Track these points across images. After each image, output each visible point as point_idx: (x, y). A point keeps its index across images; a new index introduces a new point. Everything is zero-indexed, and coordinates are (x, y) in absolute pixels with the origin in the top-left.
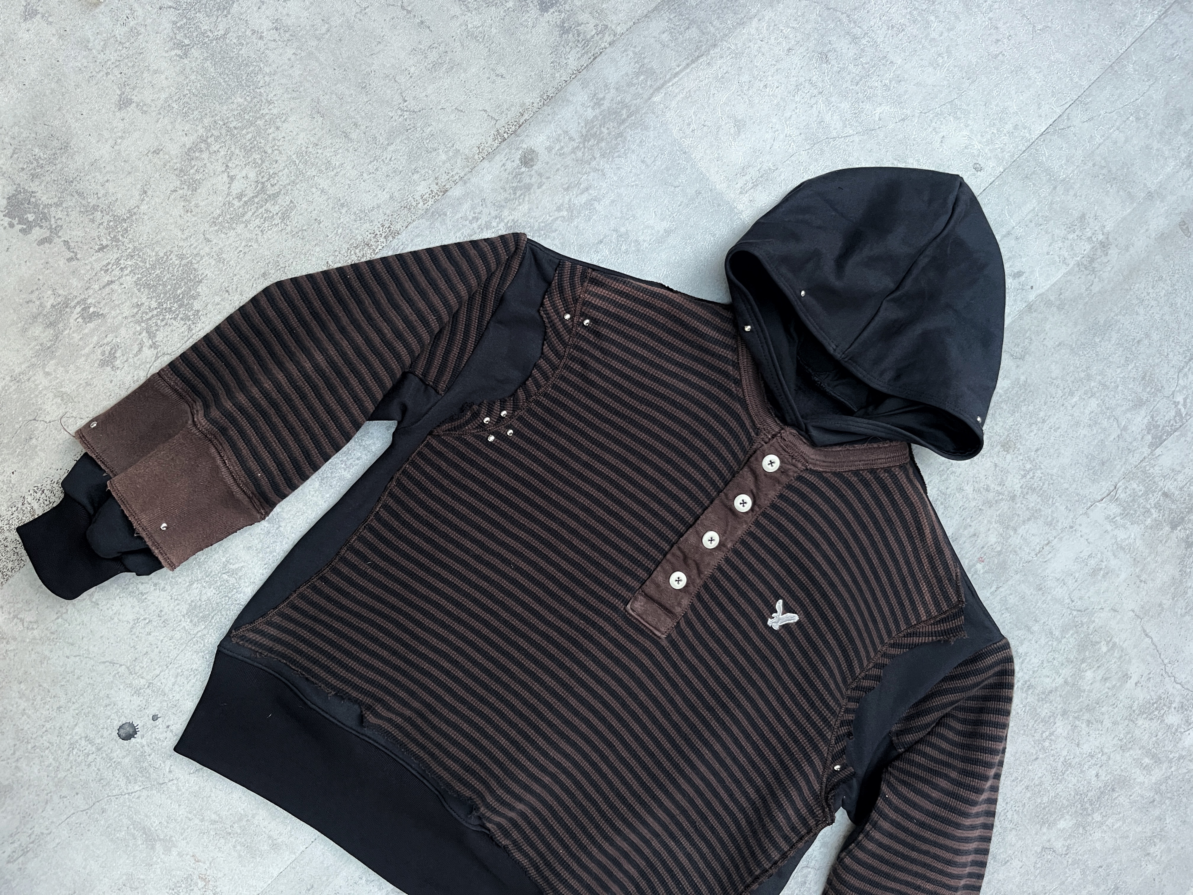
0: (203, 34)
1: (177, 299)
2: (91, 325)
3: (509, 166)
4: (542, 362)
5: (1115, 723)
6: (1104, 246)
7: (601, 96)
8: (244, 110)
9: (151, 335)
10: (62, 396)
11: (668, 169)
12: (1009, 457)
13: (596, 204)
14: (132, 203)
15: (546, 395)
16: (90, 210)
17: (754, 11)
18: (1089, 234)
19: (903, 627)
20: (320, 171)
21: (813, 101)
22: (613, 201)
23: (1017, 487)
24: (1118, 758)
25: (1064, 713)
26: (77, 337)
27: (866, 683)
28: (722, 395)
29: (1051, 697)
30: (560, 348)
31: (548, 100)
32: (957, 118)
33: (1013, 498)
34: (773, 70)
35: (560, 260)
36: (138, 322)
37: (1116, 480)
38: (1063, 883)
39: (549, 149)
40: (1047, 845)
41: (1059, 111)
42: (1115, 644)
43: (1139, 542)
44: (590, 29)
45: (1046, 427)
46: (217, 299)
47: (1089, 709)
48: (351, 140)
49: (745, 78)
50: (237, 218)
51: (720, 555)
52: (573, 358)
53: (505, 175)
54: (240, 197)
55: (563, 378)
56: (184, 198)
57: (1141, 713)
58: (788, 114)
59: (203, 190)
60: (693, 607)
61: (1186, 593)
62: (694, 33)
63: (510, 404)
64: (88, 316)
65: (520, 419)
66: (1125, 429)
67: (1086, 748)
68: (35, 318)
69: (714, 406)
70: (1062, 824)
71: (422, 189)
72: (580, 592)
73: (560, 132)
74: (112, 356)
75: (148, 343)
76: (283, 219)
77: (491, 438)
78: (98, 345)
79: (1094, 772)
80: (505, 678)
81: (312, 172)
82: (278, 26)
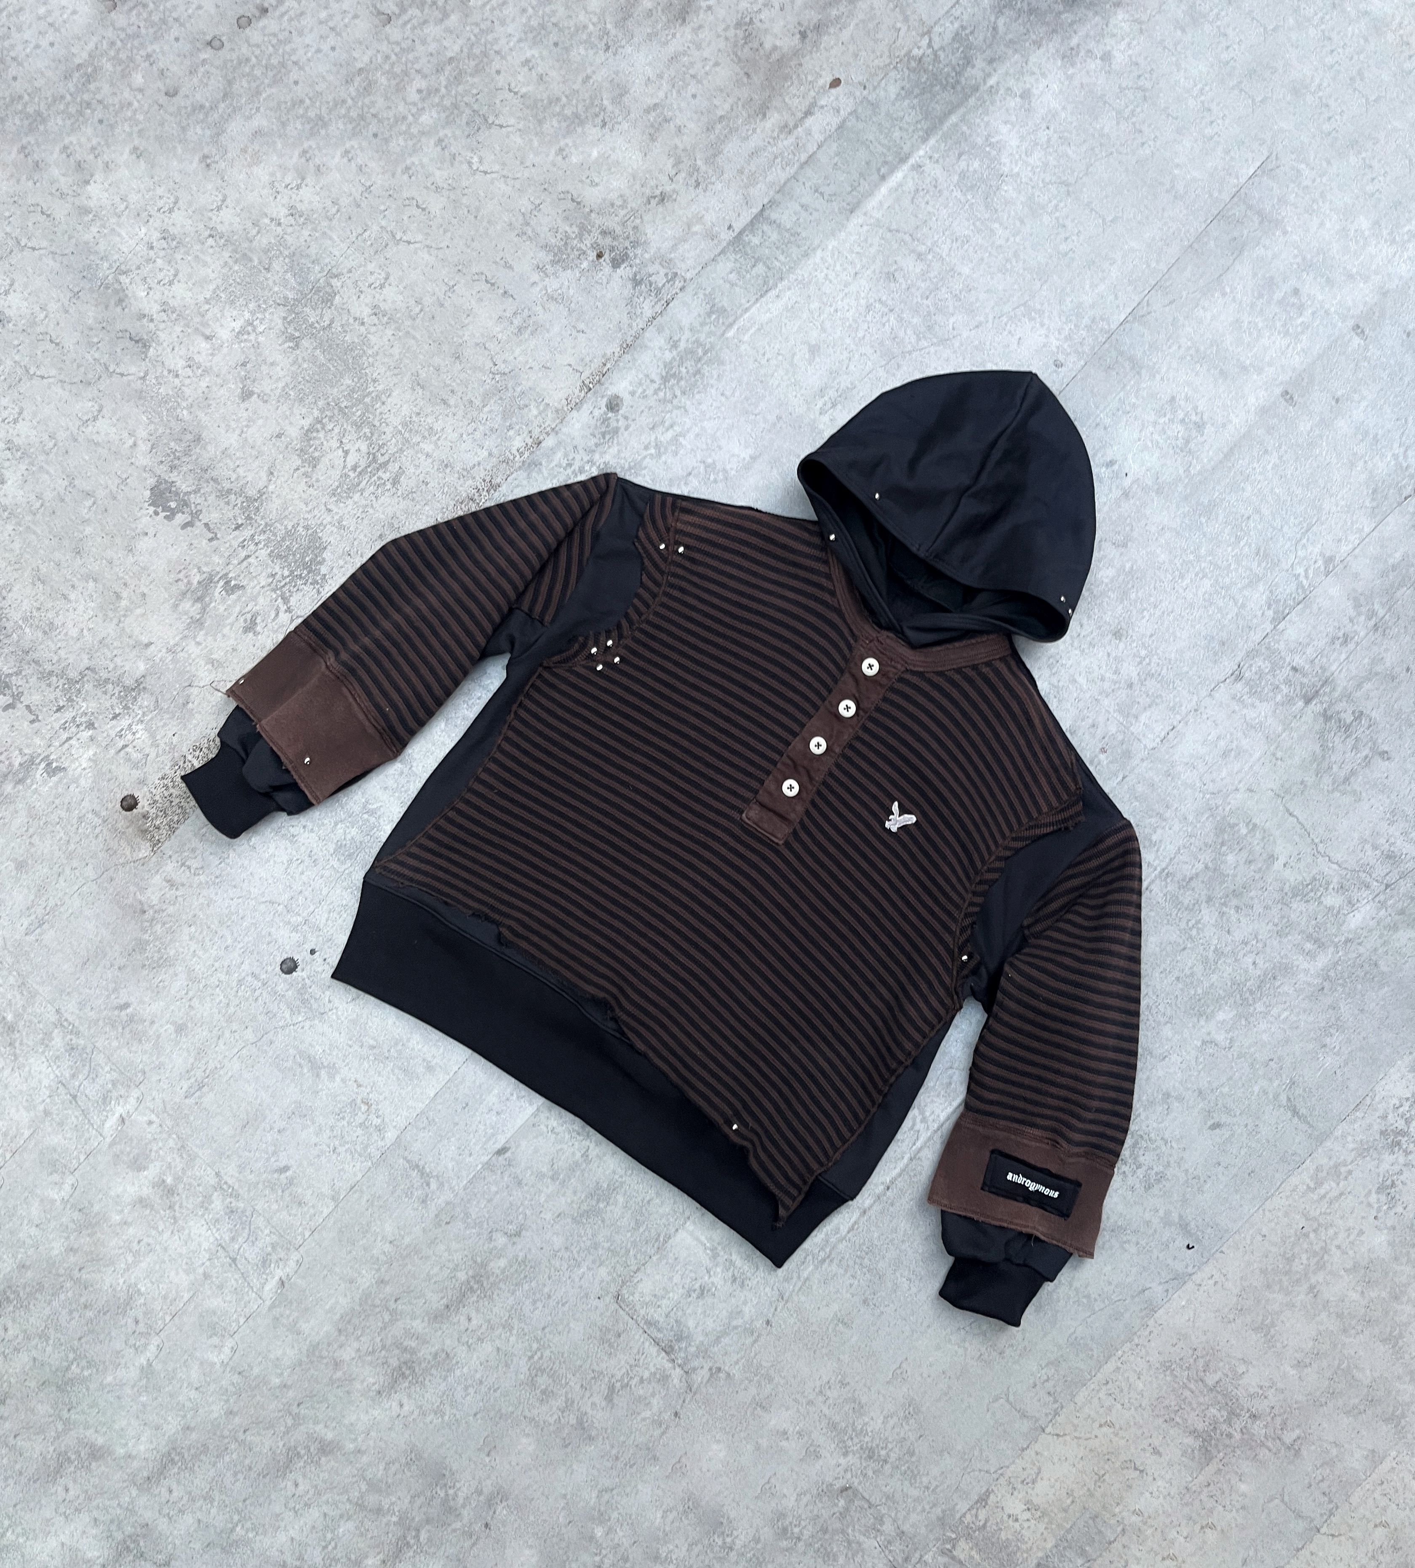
0: (312, 325)
1: (306, 566)
2: (233, 597)
3: (597, 413)
4: (641, 591)
5: (1266, 908)
6: (1200, 427)
7: (676, 338)
8: (353, 391)
9: (286, 600)
10: (212, 662)
11: (747, 399)
12: (1122, 646)
13: (681, 439)
14: (261, 485)
15: (649, 622)
16: (224, 494)
17: (816, 243)
18: (1181, 416)
19: (1025, 820)
20: (424, 437)
21: (885, 319)
22: (697, 435)
23: (1134, 675)
24: (1275, 943)
25: (1209, 899)
26: (222, 608)
27: (989, 876)
28: (819, 608)
29: (1193, 884)
30: (657, 576)
31: (626, 348)
32: (1031, 319)
33: (1130, 686)
34: (841, 295)
35: (649, 494)
36: (274, 590)
37: (1238, 659)
38: (1231, 1078)
39: (633, 393)
40: (1208, 1038)
41: (1137, 299)
42: (1255, 825)
43: (1270, 720)
44: (660, 280)
45: (1158, 613)
46: (341, 562)
47: (1236, 894)
48: (449, 406)
49: (815, 305)
50: (353, 488)
51: (830, 761)
52: (672, 586)
53: (593, 422)
54: (354, 468)
55: (663, 605)
56: (306, 475)
57: (1294, 896)
58: (860, 334)
59: (321, 466)
60: (807, 812)
61: (1330, 768)
62: (760, 269)
63: (615, 634)
64: (230, 589)
65: (626, 647)
66: (1243, 606)
67: (1238, 936)
68: (184, 594)
69: (812, 619)
70: (1221, 1016)
71: (518, 443)
72: (698, 808)
73: (641, 376)
74: (253, 622)
75: (283, 608)
76: (394, 484)
77: (600, 668)
78: (241, 613)
79: (1251, 960)
80: (633, 893)
81: (416, 439)
82: (376, 311)
